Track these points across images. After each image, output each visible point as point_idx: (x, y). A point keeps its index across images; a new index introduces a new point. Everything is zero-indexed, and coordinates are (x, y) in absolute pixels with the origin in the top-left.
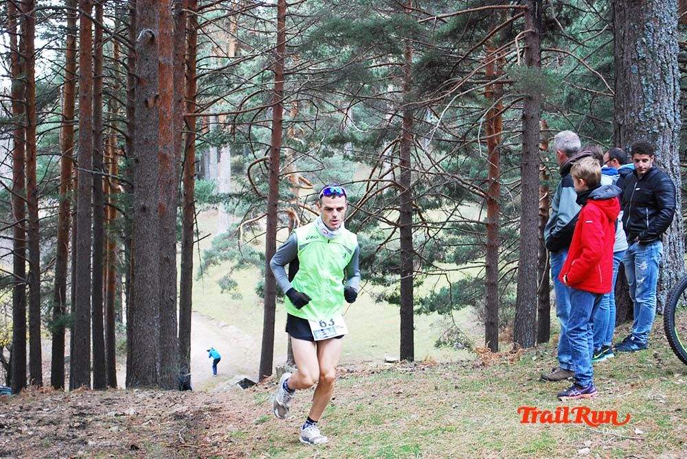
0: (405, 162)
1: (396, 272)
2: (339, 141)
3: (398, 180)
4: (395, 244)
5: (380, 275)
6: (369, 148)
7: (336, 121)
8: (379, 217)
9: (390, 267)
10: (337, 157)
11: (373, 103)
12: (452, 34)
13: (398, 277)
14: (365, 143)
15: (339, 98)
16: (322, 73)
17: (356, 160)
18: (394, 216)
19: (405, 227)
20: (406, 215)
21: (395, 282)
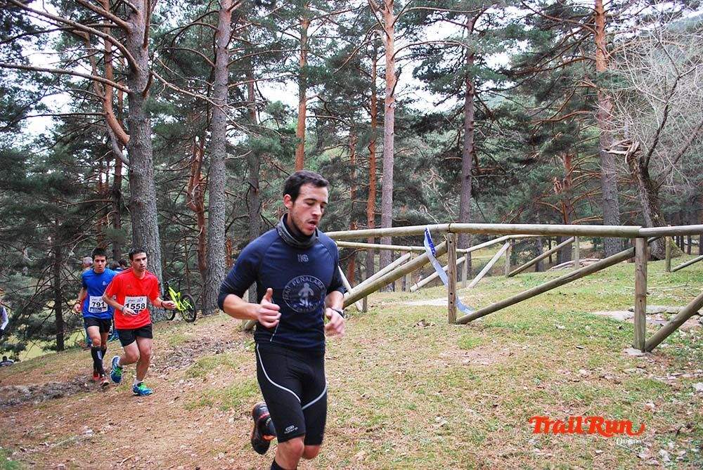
0: (57, 276)
1: (53, 334)
2: (19, 266)
3: (53, 285)
4: (53, 319)
5: (44, 336)
6: (37, 270)
7: (17, 256)
8: (44, 305)
9: (51, 331)
10: (18, 275)
11: (38, 246)
12: (78, 213)
13: (55, 336)
14: (34, 267)
15: (19, 244)
16: (9, 231)
17: (30, 276)
18: (52, 304)
19: (58, 309)
20: (58, 303)
21: (54, 339)
